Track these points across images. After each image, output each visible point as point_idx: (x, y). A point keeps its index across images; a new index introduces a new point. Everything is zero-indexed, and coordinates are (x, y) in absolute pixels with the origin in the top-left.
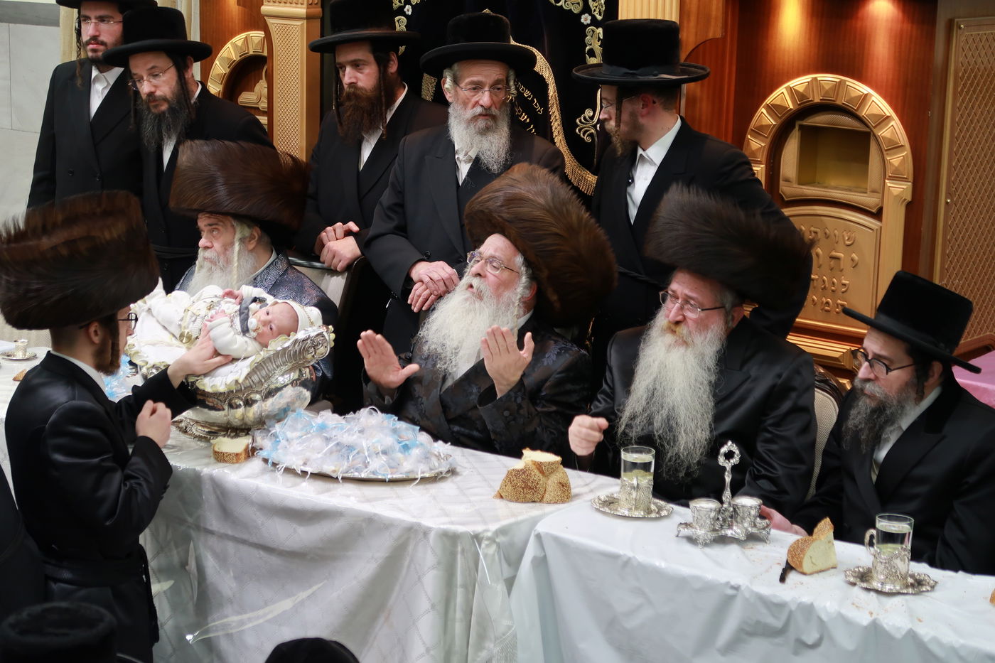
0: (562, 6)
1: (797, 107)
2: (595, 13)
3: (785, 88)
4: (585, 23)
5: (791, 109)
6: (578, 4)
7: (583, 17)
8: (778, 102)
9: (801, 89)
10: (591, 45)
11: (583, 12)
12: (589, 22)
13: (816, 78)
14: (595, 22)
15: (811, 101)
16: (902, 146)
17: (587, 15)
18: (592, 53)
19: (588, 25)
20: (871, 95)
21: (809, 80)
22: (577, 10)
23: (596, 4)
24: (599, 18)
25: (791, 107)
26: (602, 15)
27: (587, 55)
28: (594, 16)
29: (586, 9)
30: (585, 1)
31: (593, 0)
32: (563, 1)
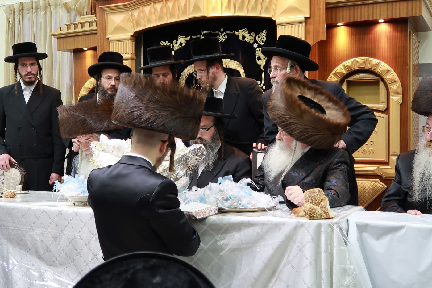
0: (246, 41)
1: (347, 72)
2: (260, 43)
3: (342, 65)
4: (255, 47)
5: (345, 73)
6: (252, 39)
7: (254, 44)
8: (339, 71)
9: (349, 64)
10: (259, 55)
12: (257, 46)
13: (355, 60)
14: (259, 46)
15: (354, 69)
16: (397, 81)
17: (256, 44)
18: (259, 58)
19: (257, 48)
20: (381, 63)
21: (352, 61)
22: (252, 42)
23: (260, 39)
24: (262, 44)
25: (345, 72)
26: (264, 42)
27: (257, 60)
28: (259, 44)
29: (255, 41)
30: (255, 38)
31: (259, 37)
32: (246, 38)
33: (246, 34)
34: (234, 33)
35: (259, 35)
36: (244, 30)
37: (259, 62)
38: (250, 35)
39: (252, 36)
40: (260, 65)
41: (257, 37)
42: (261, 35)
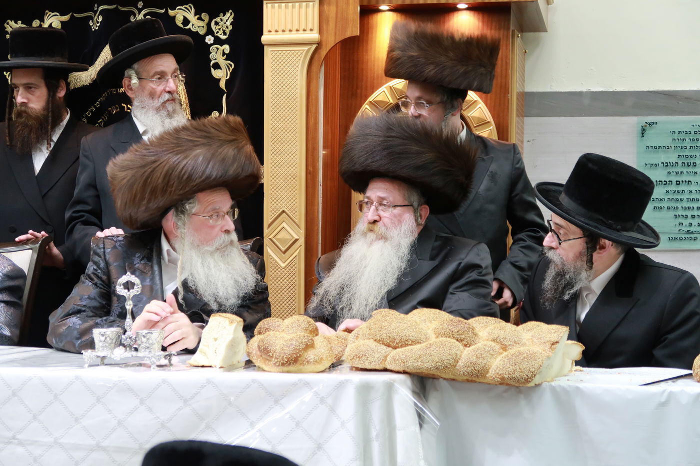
0: (190, 28)
2: (218, 35)
3: (386, 87)
4: (209, 43)
5: (391, 103)
6: (203, 27)
7: (207, 37)
8: (380, 98)
9: (400, 86)
10: (216, 59)
11: (207, 34)
12: (212, 42)
14: (218, 41)
17: (210, 36)
18: (217, 66)
19: (212, 45)
22: (202, 32)
23: (219, 27)
24: (223, 37)
25: (392, 101)
26: (228, 34)
27: (212, 69)
28: (218, 37)
29: (210, 32)
30: (209, 25)
31: (216, 23)
32: (191, 24)
33: (191, 16)
34: (167, 11)
35: (218, 19)
36: (187, 6)
37: (216, 73)
38: (198, 19)
39: (204, 21)
40: (219, 80)
41: (213, 23)
42: (221, 20)
